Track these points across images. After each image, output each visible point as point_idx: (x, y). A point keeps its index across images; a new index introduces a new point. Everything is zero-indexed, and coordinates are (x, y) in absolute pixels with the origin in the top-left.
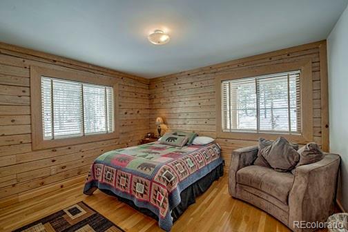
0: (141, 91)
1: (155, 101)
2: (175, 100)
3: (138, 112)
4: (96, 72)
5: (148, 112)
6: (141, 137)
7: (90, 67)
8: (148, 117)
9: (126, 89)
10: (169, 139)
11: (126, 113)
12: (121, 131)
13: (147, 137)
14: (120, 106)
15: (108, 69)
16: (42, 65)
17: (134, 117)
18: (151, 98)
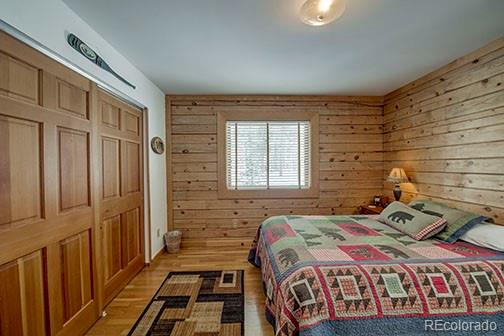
0: (362, 120)
1: (394, 136)
2: (436, 131)
3: (357, 158)
4: (286, 103)
5: (380, 157)
6: (360, 203)
7: (278, 98)
8: (381, 168)
9: (333, 120)
10: (394, 215)
11: (332, 160)
12: (322, 188)
13: (373, 203)
14: (321, 148)
15: (301, 96)
16: (227, 109)
17: (346, 166)
18: (385, 130)
